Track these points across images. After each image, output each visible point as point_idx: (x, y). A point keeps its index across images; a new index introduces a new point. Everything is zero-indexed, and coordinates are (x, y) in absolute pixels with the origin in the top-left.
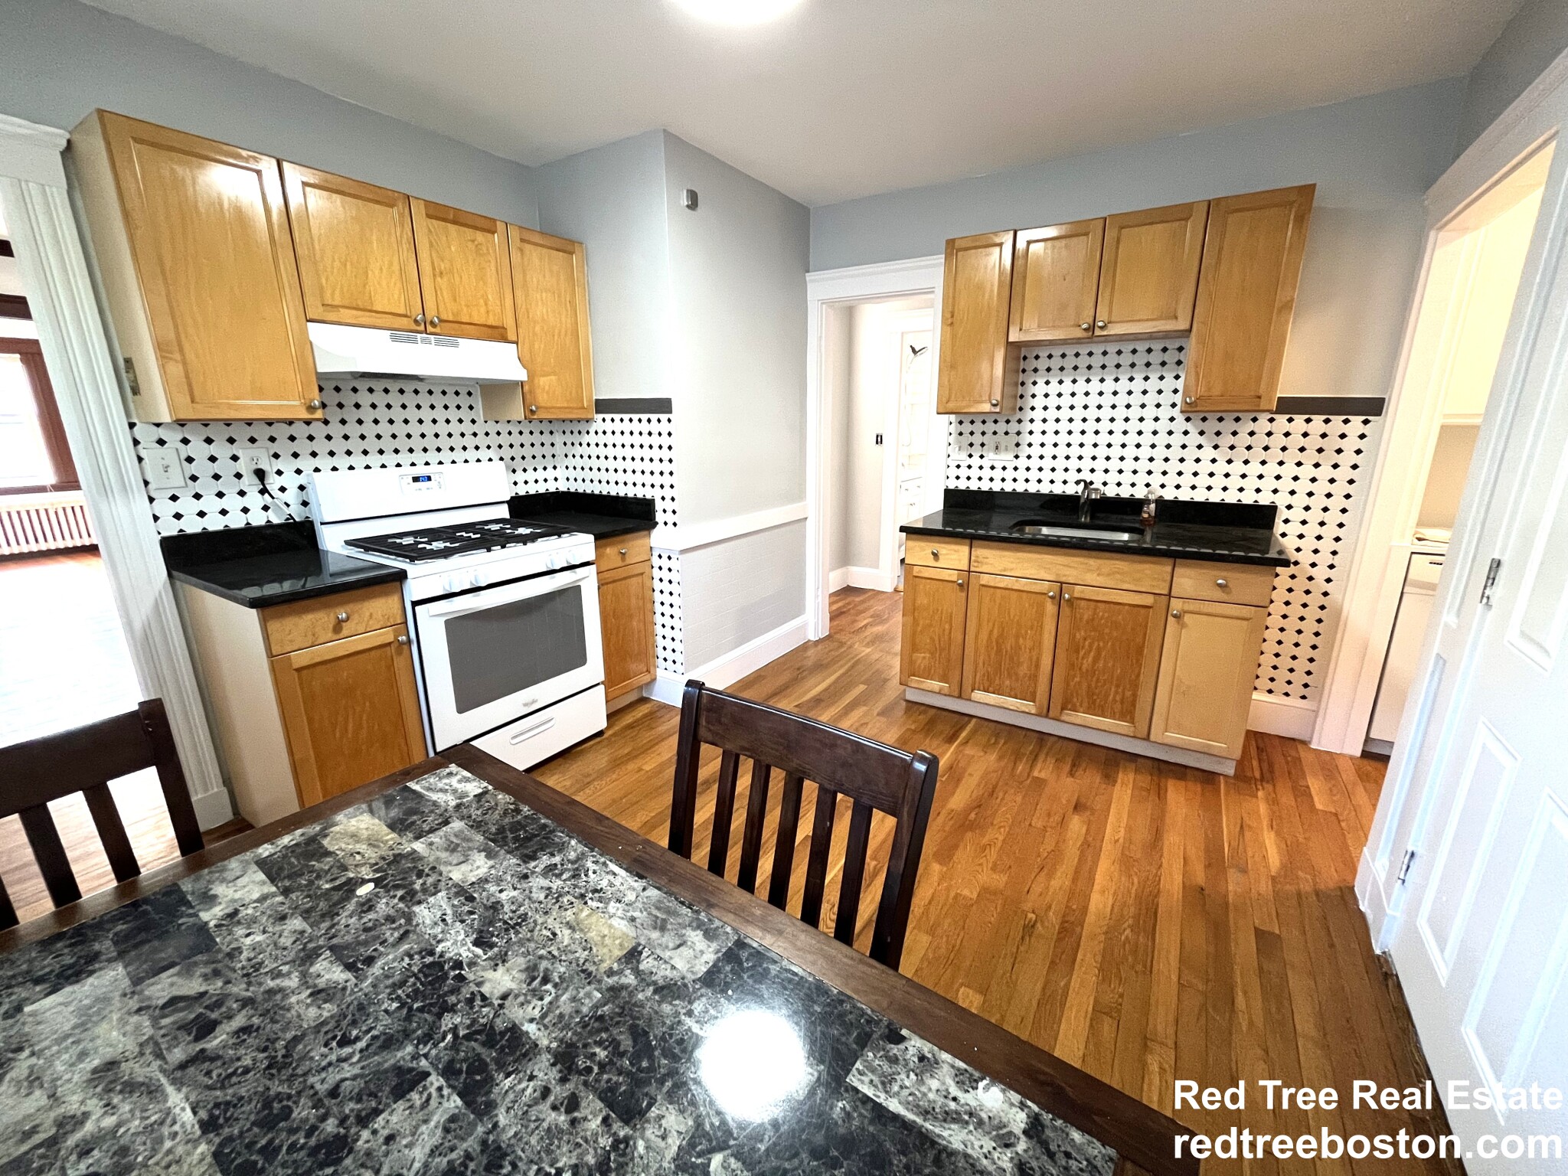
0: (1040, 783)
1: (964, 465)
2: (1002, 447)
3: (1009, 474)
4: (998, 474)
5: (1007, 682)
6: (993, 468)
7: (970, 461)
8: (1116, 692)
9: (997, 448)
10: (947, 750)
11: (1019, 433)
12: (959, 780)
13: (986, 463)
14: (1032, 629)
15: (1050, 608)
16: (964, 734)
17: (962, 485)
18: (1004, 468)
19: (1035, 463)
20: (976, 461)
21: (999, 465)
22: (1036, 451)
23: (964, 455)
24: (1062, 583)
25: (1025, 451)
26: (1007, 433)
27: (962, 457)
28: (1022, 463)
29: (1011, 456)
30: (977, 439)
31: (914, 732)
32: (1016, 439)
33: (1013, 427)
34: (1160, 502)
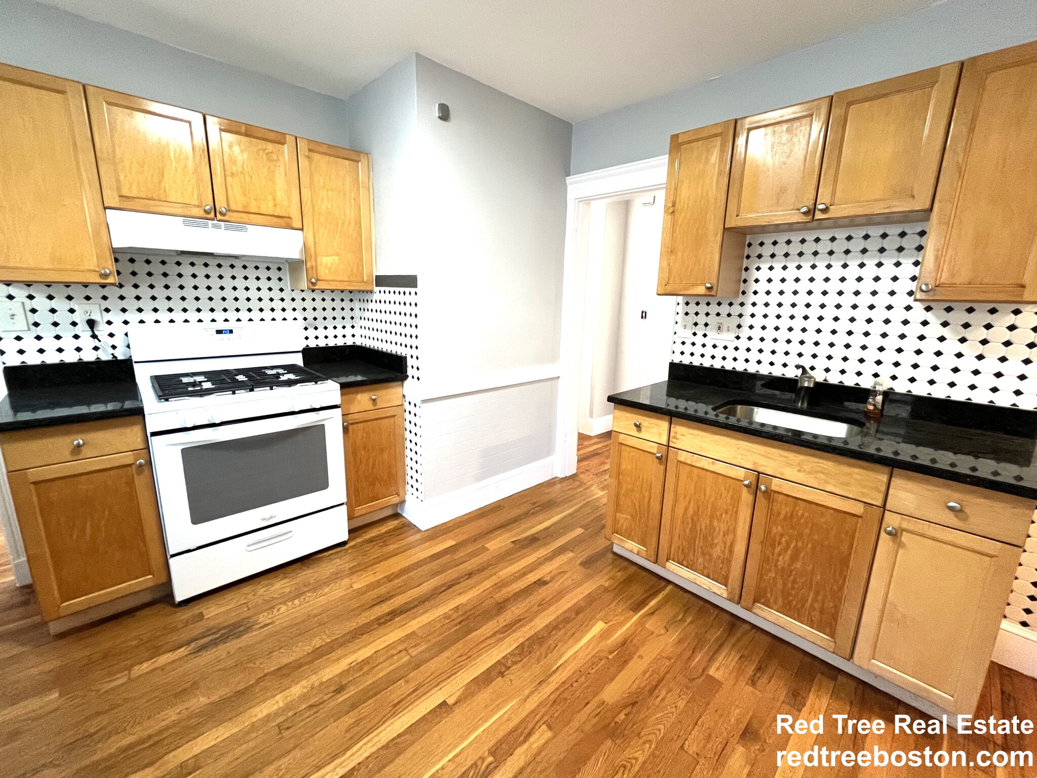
0: (714, 684)
1: (688, 342)
2: (725, 327)
3: (730, 353)
4: (719, 353)
5: (701, 560)
6: (715, 346)
7: (694, 339)
8: (815, 600)
9: (719, 328)
10: (633, 617)
11: (741, 316)
12: (626, 662)
13: (709, 342)
14: (726, 513)
15: (746, 497)
16: (653, 603)
17: (686, 360)
18: (725, 348)
19: (755, 345)
20: (699, 340)
21: (720, 345)
22: (757, 333)
23: (689, 333)
24: (759, 473)
25: (745, 332)
26: (729, 315)
27: (687, 335)
28: (743, 344)
29: (732, 336)
30: (701, 319)
31: (606, 590)
32: (738, 321)
33: (736, 310)
34: (888, 395)
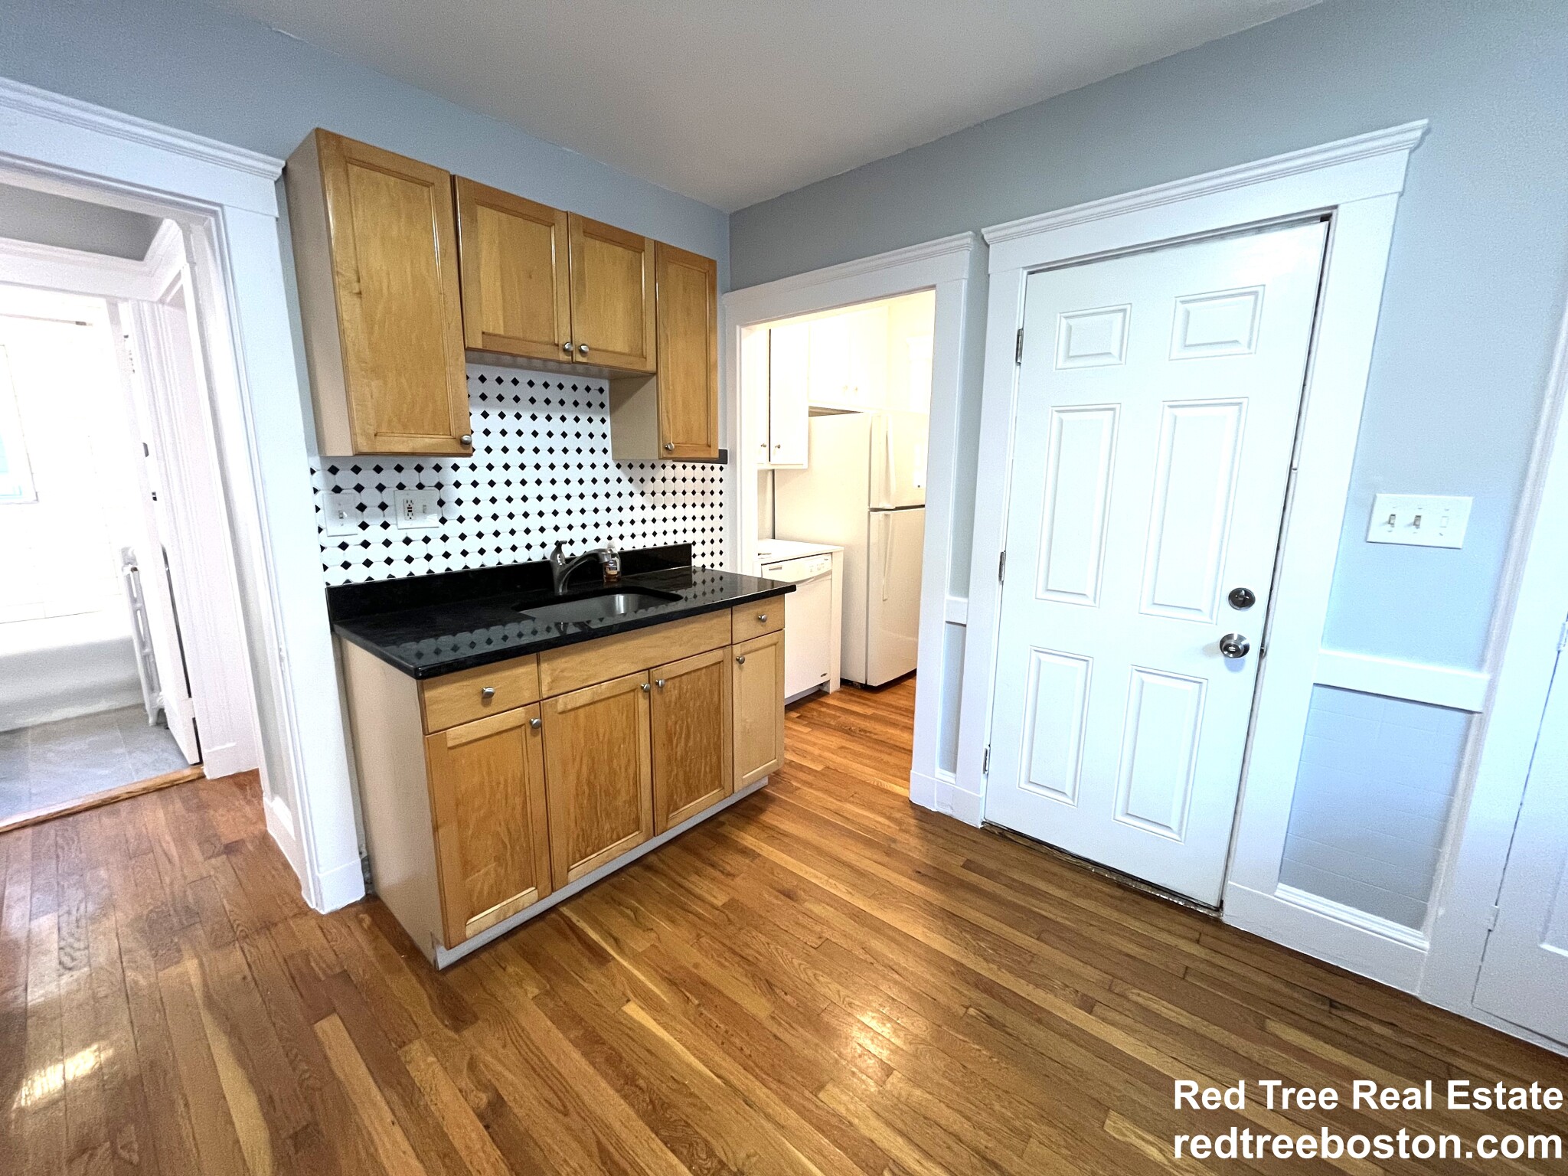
0: (732, 905)
1: (354, 542)
2: (417, 507)
3: (436, 547)
4: (418, 549)
6: (407, 541)
7: (364, 535)
8: (706, 764)
9: (410, 510)
10: (619, 963)
11: (439, 486)
13: (395, 534)
15: (643, 704)
16: (594, 936)
17: (358, 576)
18: (426, 540)
19: (470, 527)
20: (375, 533)
21: (417, 536)
22: (468, 510)
23: (352, 527)
24: (649, 669)
25: (453, 512)
26: (420, 486)
27: (349, 529)
28: (452, 528)
29: (433, 519)
30: (371, 497)
32: (437, 495)
33: (429, 477)
